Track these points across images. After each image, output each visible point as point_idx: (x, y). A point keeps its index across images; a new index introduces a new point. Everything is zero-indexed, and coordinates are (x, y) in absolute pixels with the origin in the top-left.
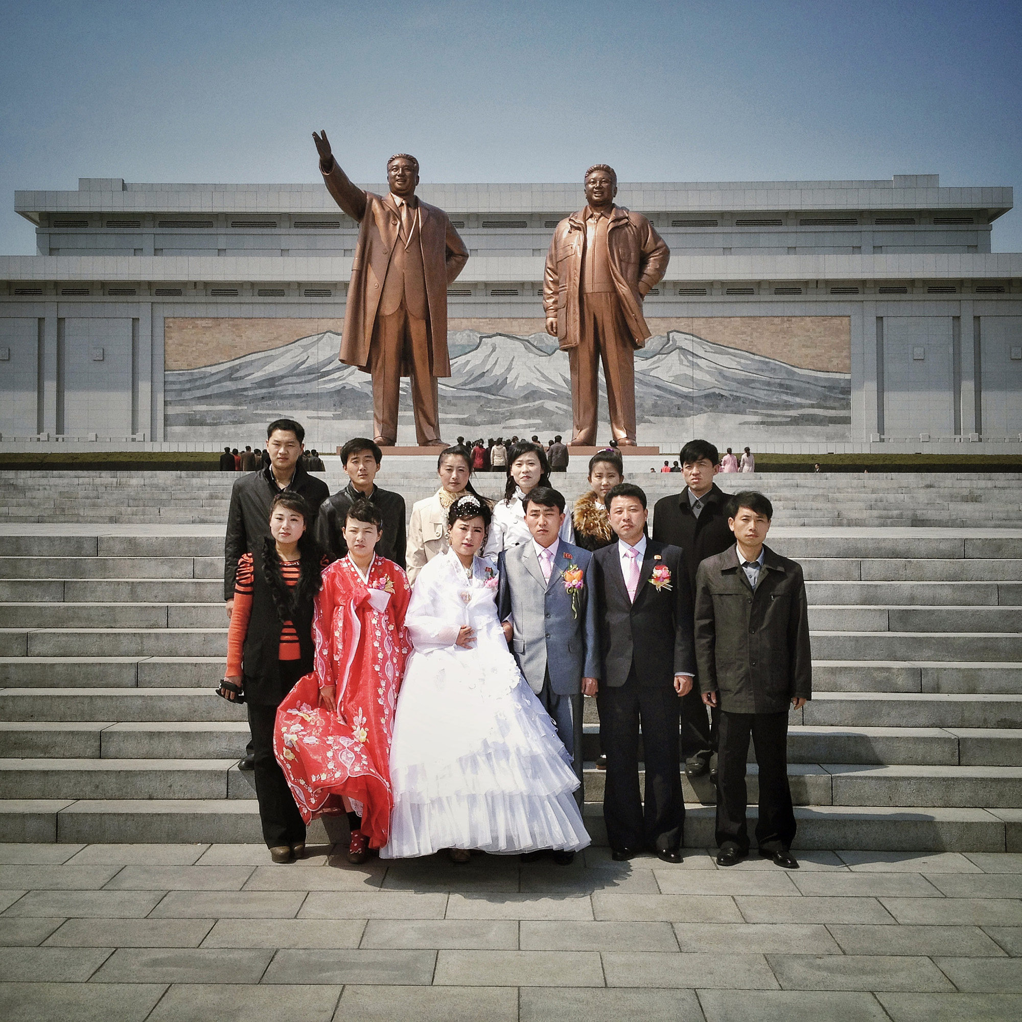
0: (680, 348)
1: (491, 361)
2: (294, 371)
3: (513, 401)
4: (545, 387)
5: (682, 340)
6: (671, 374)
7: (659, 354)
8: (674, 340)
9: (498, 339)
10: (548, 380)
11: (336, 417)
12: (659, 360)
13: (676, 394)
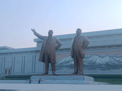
1: (93, 59)
2: (65, 62)
3: (97, 66)
4: (102, 63)
9: (94, 56)
10: (102, 62)
11: (70, 69)
12: (121, 58)
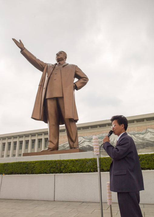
0: (150, 132)
5: (150, 130)
6: (149, 137)
7: (145, 133)
8: (148, 130)
12: (146, 135)
13: (151, 141)
